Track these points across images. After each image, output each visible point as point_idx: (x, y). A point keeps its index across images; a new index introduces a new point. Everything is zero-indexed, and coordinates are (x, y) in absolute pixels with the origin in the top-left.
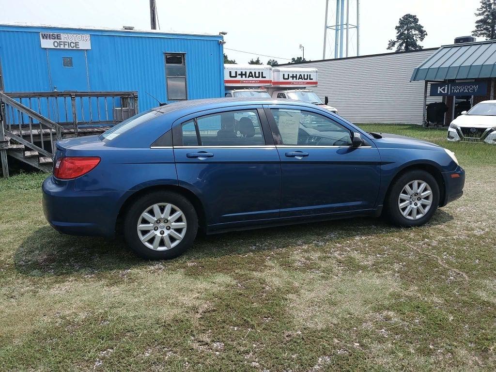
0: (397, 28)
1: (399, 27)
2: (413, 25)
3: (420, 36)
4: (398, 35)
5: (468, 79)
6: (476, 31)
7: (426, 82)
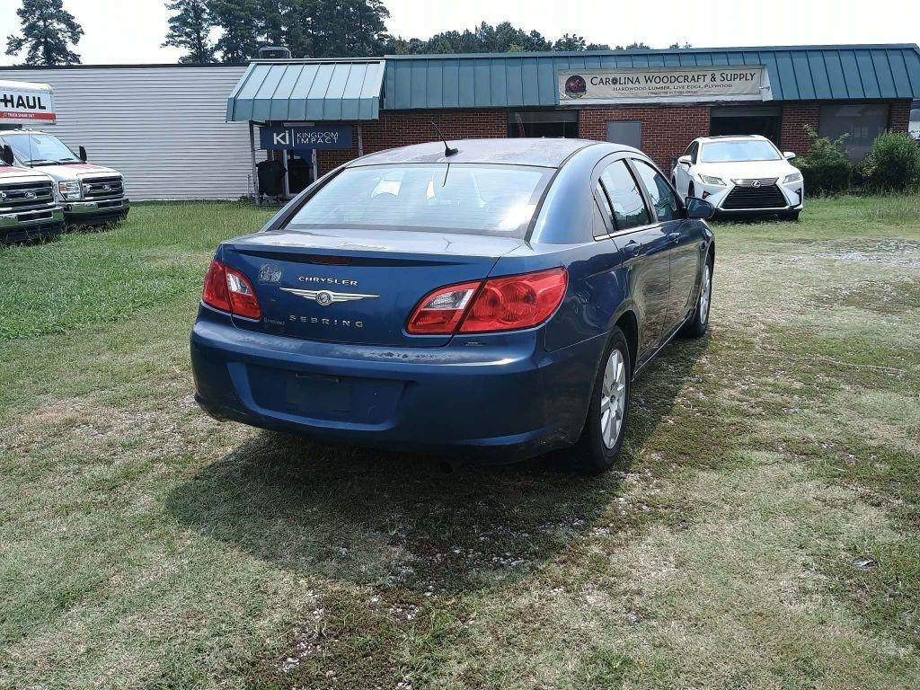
0: (20, 12)
1: (25, 12)
2: (52, 10)
3: (70, 34)
4: (24, 26)
6: (172, 36)
7: (252, 123)
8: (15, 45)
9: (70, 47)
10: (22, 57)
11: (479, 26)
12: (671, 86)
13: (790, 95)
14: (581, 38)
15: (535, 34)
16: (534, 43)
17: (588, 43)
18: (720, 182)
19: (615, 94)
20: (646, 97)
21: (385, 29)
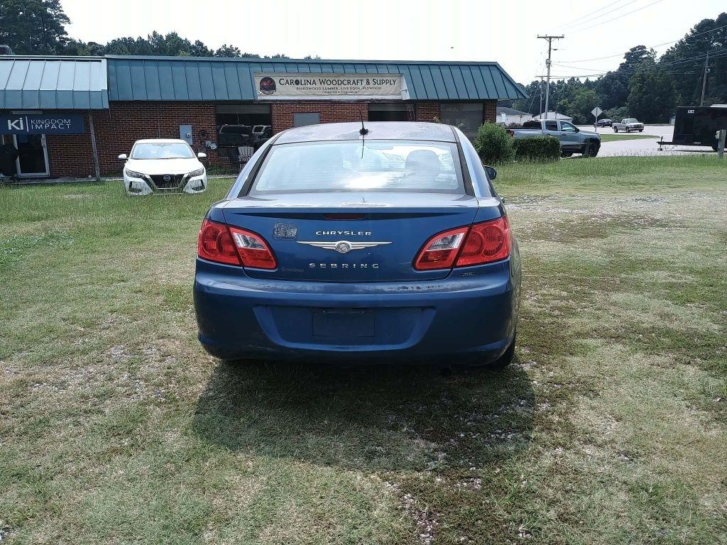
11: (151, 34)
12: (339, 87)
13: (422, 96)
14: (237, 49)
15: (199, 44)
16: (200, 49)
17: (242, 53)
19: (298, 92)
20: (321, 95)
21: (66, 33)
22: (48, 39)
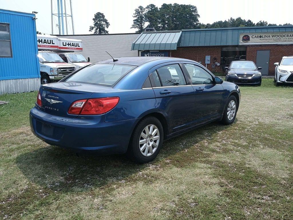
0: (94, 19)
1: (95, 19)
2: (102, 18)
3: (106, 25)
4: (94, 23)
5: (155, 50)
6: (134, 25)
7: (139, 51)
8: (92, 28)
9: (106, 29)
10: (93, 32)
11: (230, 19)
12: (282, 38)
14: (266, 22)
15: (250, 21)
16: (250, 23)
17: (268, 24)
18: (286, 72)
20: (272, 42)
21: (198, 21)
22: (191, 24)
